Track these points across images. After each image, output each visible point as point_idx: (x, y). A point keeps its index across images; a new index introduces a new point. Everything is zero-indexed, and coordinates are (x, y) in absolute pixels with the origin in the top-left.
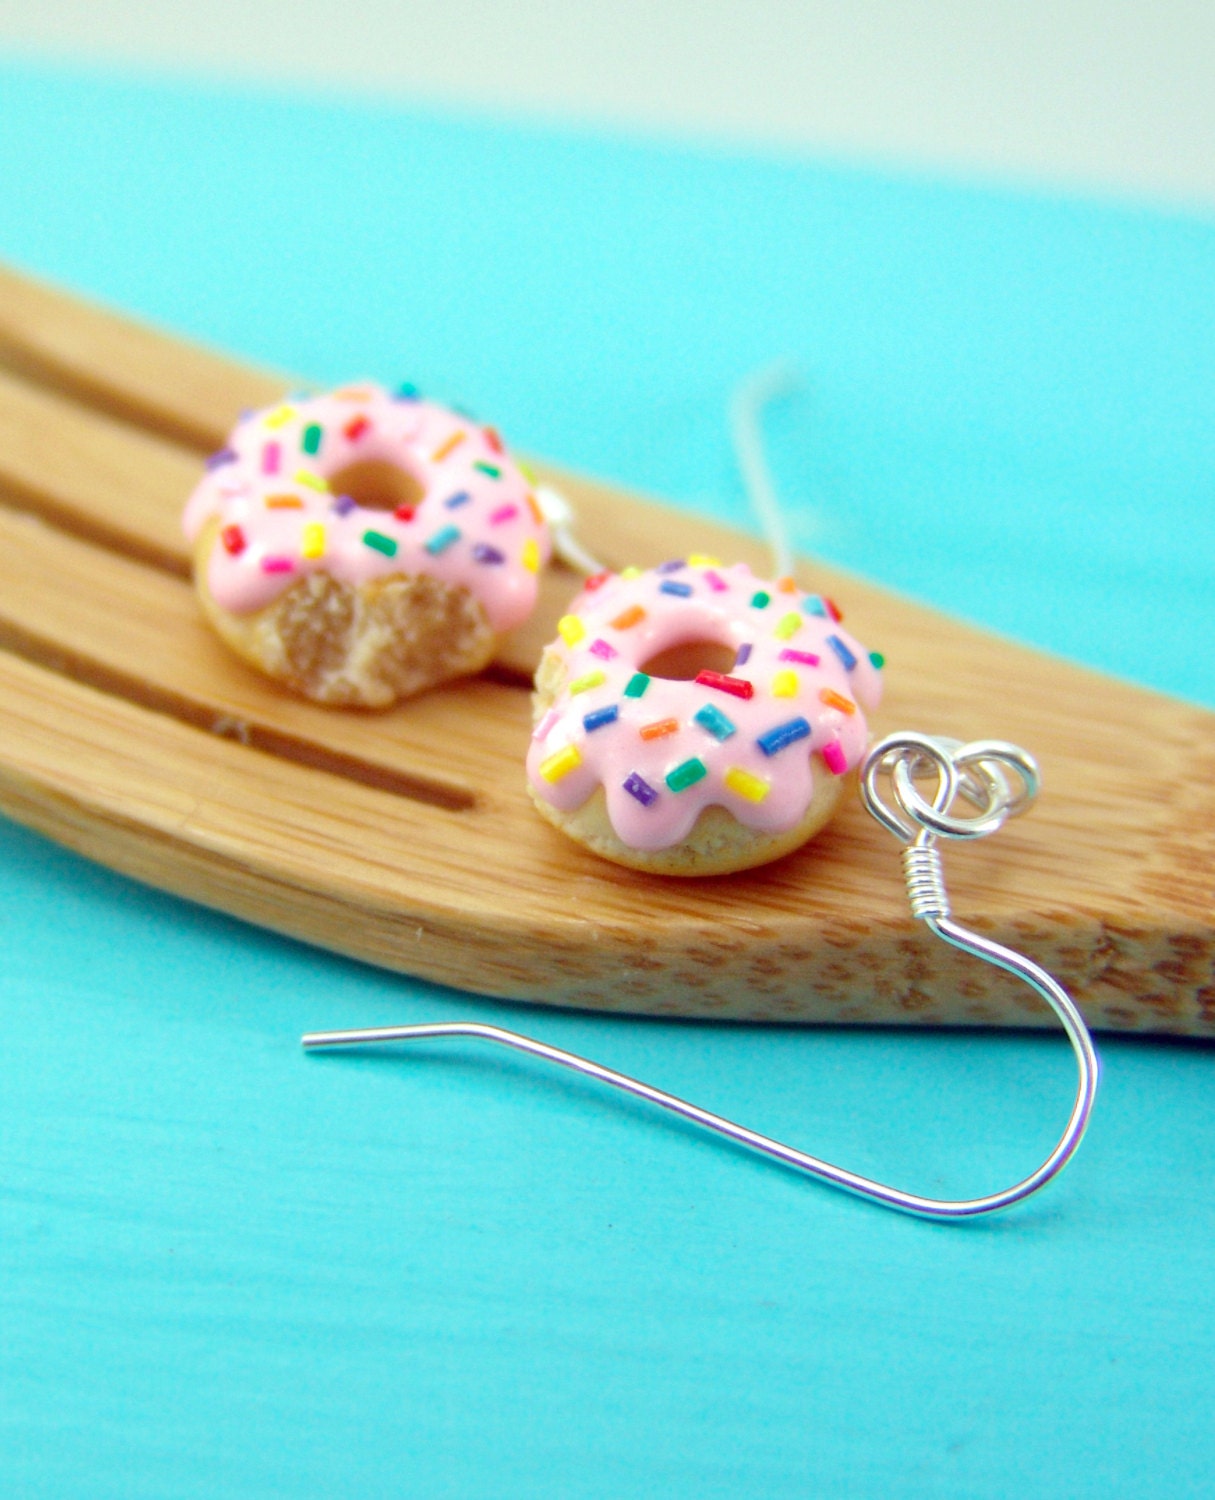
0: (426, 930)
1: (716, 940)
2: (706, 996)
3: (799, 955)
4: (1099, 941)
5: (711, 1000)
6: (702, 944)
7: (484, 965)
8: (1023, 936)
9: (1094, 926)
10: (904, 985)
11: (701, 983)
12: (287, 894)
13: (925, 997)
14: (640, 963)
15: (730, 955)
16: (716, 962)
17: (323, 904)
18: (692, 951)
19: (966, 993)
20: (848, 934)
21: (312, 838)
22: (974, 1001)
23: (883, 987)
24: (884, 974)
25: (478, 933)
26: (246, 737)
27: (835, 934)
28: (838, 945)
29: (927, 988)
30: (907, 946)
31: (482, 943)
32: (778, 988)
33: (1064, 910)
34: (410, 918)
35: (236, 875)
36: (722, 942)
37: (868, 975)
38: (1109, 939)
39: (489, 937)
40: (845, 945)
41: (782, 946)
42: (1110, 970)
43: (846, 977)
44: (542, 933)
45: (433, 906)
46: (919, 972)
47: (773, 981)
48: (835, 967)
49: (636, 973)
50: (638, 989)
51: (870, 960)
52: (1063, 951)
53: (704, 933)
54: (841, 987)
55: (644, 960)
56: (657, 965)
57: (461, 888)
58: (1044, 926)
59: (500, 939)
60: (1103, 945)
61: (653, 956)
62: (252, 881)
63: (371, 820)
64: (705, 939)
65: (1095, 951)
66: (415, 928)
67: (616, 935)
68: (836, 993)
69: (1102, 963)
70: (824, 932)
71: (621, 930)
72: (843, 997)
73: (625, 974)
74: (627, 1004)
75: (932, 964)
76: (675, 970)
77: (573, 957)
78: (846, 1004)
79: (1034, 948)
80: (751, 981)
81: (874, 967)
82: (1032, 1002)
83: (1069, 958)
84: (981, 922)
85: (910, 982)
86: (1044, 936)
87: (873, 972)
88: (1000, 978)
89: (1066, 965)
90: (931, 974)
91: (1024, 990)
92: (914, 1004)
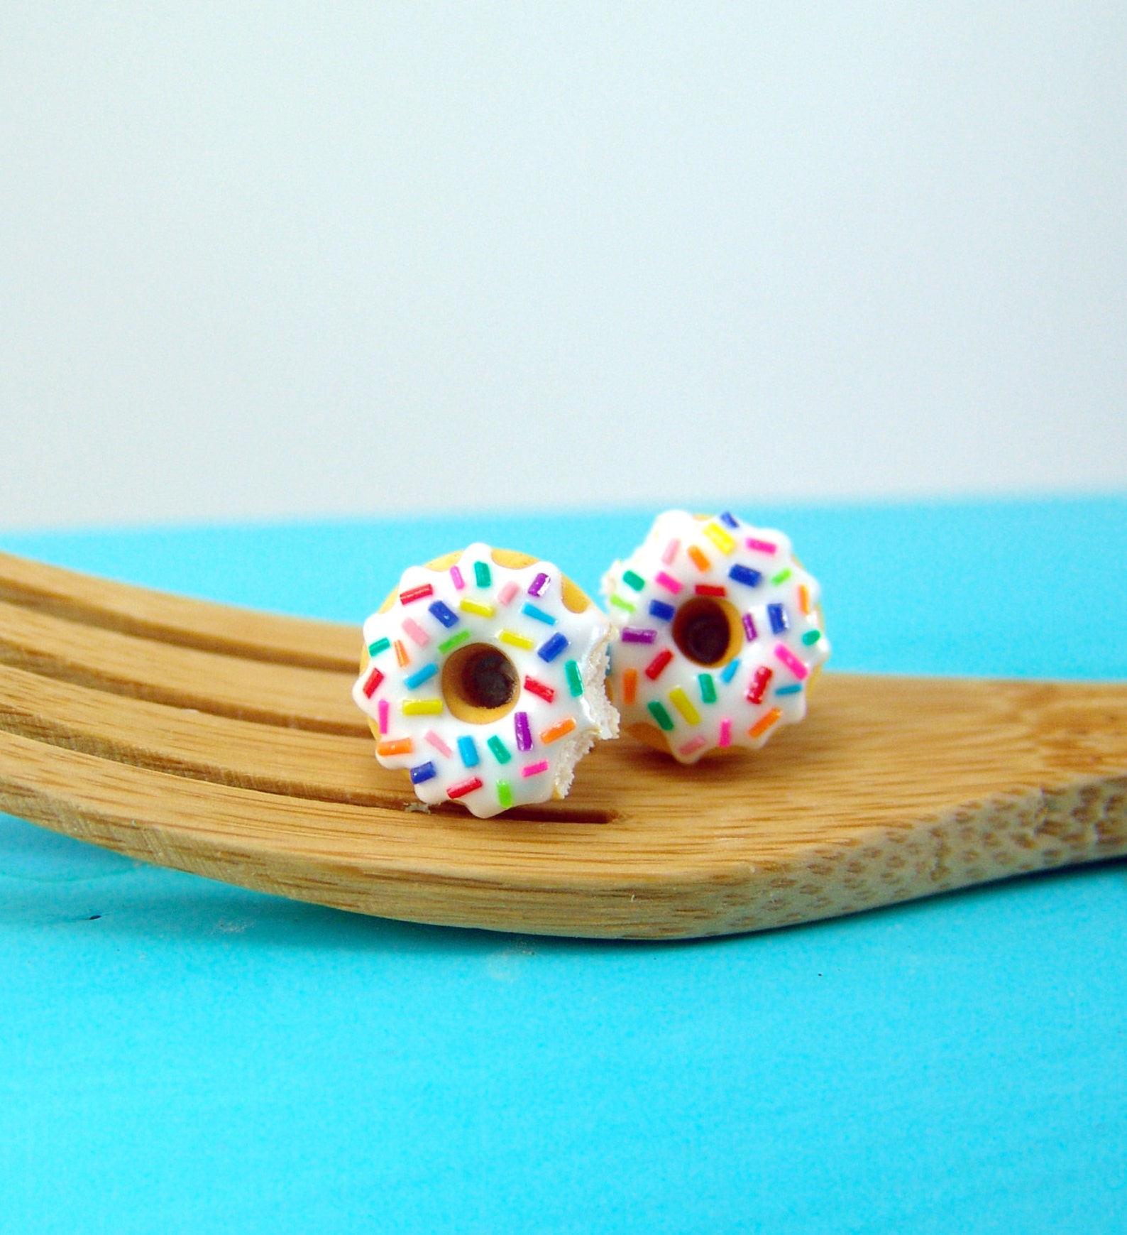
0: (637, 897)
1: (826, 854)
2: (818, 900)
3: (875, 853)
4: (1041, 803)
5: (821, 903)
6: (819, 860)
7: (677, 913)
8: (997, 810)
9: (1037, 793)
10: (933, 862)
11: (817, 890)
13: (945, 869)
14: (775, 884)
15: (835, 863)
16: (827, 871)
18: (811, 867)
19: (967, 860)
20: (902, 832)
22: (970, 866)
23: (921, 867)
24: (921, 857)
25: (675, 889)
26: (429, 812)
27: (894, 833)
28: (895, 841)
29: (947, 862)
30: (935, 832)
31: (672, 897)
32: (861, 883)
33: (1016, 786)
34: (625, 890)
36: (829, 854)
37: (913, 860)
38: (1044, 799)
39: (681, 889)
40: (900, 841)
41: (864, 850)
42: (1047, 823)
43: (902, 864)
44: (717, 877)
46: (942, 851)
47: (859, 878)
48: (892, 858)
49: (778, 892)
50: (776, 906)
51: (914, 848)
52: (1021, 815)
54: (898, 873)
55: (783, 881)
56: (792, 882)
58: (1008, 800)
59: (689, 889)
61: (790, 876)
62: (502, 895)
64: (819, 855)
65: (1038, 810)
66: (630, 897)
67: (765, 866)
68: (894, 879)
69: (1042, 819)
70: (888, 834)
71: (767, 862)
72: (898, 881)
73: (771, 895)
74: (769, 920)
75: (950, 842)
76: (803, 883)
77: (738, 890)
78: (898, 886)
79: (1004, 816)
80: (846, 881)
81: (917, 852)
82: (1002, 858)
83: (1022, 820)
84: (974, 805)
85: (937, 859)
86: (1011, 806)
87: (915, 857)
88: (986, 843)
89: (1022, 825)
90: (948, 851)
91: (998, 849)
92: (938, 876)
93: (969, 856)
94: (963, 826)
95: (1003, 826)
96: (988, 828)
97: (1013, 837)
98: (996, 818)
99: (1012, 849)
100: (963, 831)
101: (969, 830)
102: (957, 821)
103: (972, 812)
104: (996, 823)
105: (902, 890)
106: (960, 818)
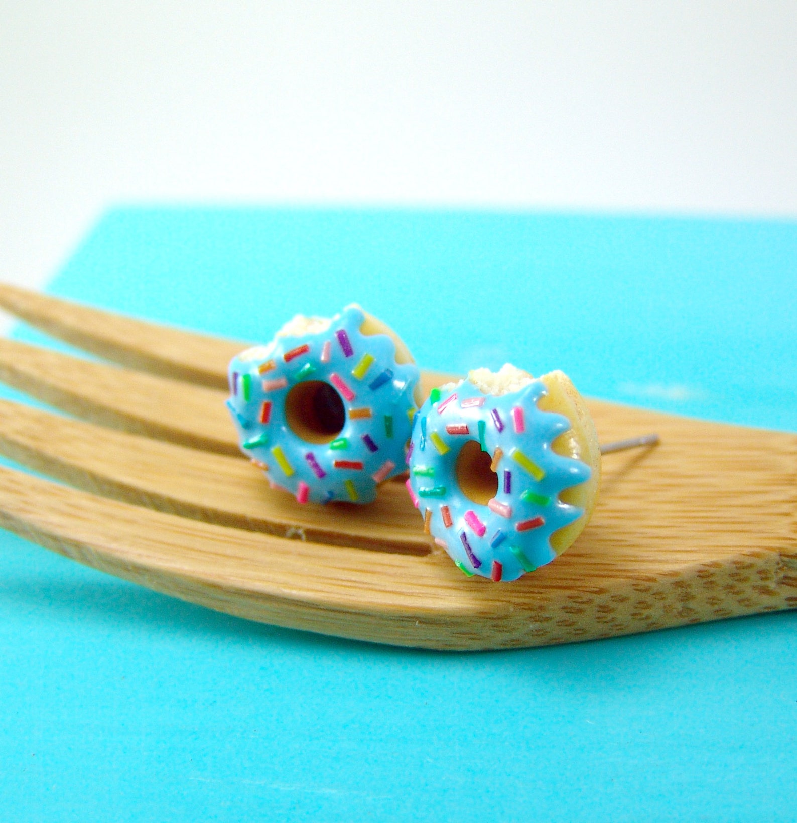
0: (420, 622)
1: (576, 599)
2: (576, 630)
3: (623, 599)
4: (778, 563)
5: (578, 632)
6: (570, 603)
7: (454, 635)
8: (738, 568)
9: (775, 556)
10: (679, 606)
11: (572, 624)
12: (342, 616)
13: (691, 610)
14: (539, 619)
15: (586, 605)
16: (579, 611)
17: (362, 618)
18: (564, 608)
19: (712, 604)
20: (647, 584)
21: (349, 584)
22: (716, 607)
23: (667, 609)
24: (668, 602)
25: (448, 619)
26: (304, 537)
27: (640, 585)
28: (641, 590)
29: (692, 604)
30: (678, 584)
31: (452, 624)
32: (613, 619)
33: (757, 550)
34: (411, 617)
35: (313, 611)
36: (580, 600)
37: (660, 604)
38: (783, 561)
39: (454, 620)
40: (646, 590)
41: (614, 596)
42: (786, 577)
43: (649, 607)
45: (423, 609)
46: (687, 597)
47: (610, 616)
48: (640, 603)
49: (537, 625)
50: (538, 633)
51: (660, 595)
52: (760, 572)
53: (570, 597)
54: (646, 612)
55: (540, 617)
56: (547, 619)
58: (748, 560)
60: (781, 565)
61: (546, 614)
62: (322, 613)
63: (379, 568)
64: (570, 600)
65: (777, 569)
66: (415, 622)
67: (523, 606)
68: (644, 616)
69: (782, 574)
70: (633, 585)
71: (526, 604)
72: (647, 618)
73: (531, 626)
75: (694, 591)
76: (557, 619)
77: (503, 623)
78: (650, 621)
79: (745, 573)
80: (598, 618)
81: (663, 598)
82: (747, 602)
83: (763, 576)
84: (715, 564)
85: (683, 603)
86: (750, 566)
87: (662, 601)
88: (729, 592)
89: (762, 579)
90: (693, 597)
91: (742, 596)
92: (686, 614)
93: (713, 601)
94: (705, 580)
95: (746, 579)
96: (730, 581)
97: (754, 587)
98: (737, 574)
99: (754, 595)
100: (706, 583)
101: (712, 582)
102: (700, 576)
103: (712, 570)
104: (738, 577)
105: (654, 624)
106: (702, 574)
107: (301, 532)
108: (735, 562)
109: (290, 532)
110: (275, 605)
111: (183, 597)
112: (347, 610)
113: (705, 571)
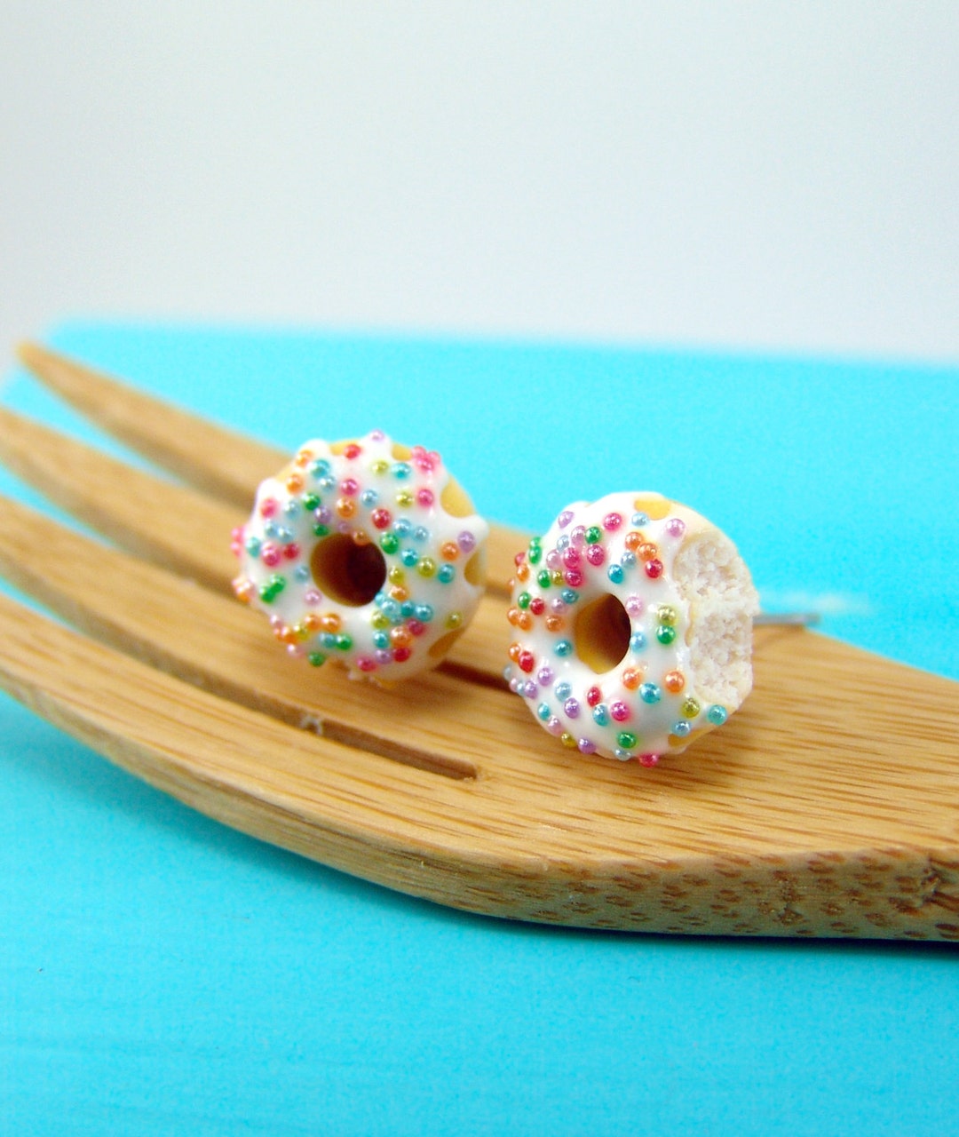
0: (427, 863)
1: (634, 871)
2: (633, 913)
3: (699, 882)
4: (926, 871)
5: (636, 917)
6: (626, 874)
7: (469, 889)
8: (868, 868)
9: (922, 860)
10: (781, 906)
11: (627, 904)
12: (330, 837)
13: (798, 915)
14: (579, 888)
15: (647, 881)
16: (638, 887)
17: (355, 845)
18: (617, 879)
19: (829, 913)
20: (735, 867)
22: (835, 919)
23: (764, 907)
24: (764, 897)
25: (462, 866)
26: (320, 730)
27: (723, 866)
28: (726, 874)
29: (799, 908)
30: (779, 875)
31: (467, 873)
32: (685, 908)
33: (898, 847)
34: (414, 855)
35: (296, 824)
36: (638, 871)
37: (752, 898)
38: (934, 869)
39: (470, 868)
40: (732, 875)
41: (685, 876)
42: (937, 893)
43: (736, 900)
44: (506, 865)
45: (431, 846)
46: (791, 897)
47: (681, 902)
48: (724, 892)
49: (578, 896)
50: (582, 908)
51: (752, 886)
52: (900, 879)
53: (626, 865)
54: (732, 907)
55: (582, 886)
56: (593, 890)
57: (453, 833)
58: (884, 859)
59: (477, 870)
60: (930, 874)
61: (589, 883)
62: (306, 828)
63: (396, 785)
64: (626, 869)
65: (925, 879)
66: (419, 862)
67: (560, 867)
68: (729, 912)
69: (931, 888)
70: (717, 865)
71: (565, 863)
72: (734, 915)
73: (571, 897)
74: (575, 920)
75: (800, 889)
76: (607, 893)
77: (533, 883)
78: (738, 921)
79: (877, 877)
80: (663, 902)
81: (757, 891)
82: (880, 920)
83: (905, 885)
84: (835, 857)
85: (785, 903)
86: (884, 868)
87: (756, 896)
88: (853, 900)
89: (903, 890)
90: (800, 898)
91: (871, 910)
92: (790, 920)
94: (820, 876)
95: (878, 886)
96: (855, 885)
97: (892, 900)
98: (866, 877)
99: (891, 912)
100: (819, 881)
101: (828, 881)
102: (811, 869)
103: (830, 863)
104: (866, 881)
105: (744, 925)
106: (814, 867)
107: (318, 722)
108: (864, 859)
109: (306, 721)
110: (251, 807)
111: (147, 779)
112: (339, 830)
113: (819, 863)
